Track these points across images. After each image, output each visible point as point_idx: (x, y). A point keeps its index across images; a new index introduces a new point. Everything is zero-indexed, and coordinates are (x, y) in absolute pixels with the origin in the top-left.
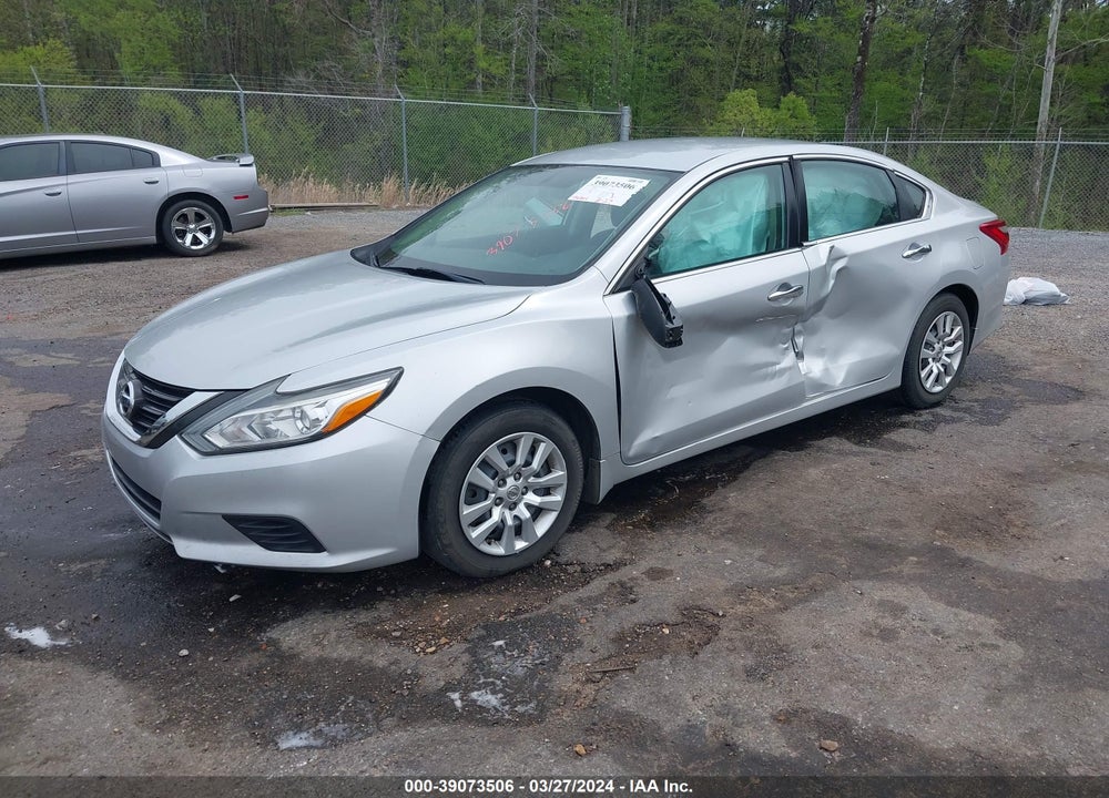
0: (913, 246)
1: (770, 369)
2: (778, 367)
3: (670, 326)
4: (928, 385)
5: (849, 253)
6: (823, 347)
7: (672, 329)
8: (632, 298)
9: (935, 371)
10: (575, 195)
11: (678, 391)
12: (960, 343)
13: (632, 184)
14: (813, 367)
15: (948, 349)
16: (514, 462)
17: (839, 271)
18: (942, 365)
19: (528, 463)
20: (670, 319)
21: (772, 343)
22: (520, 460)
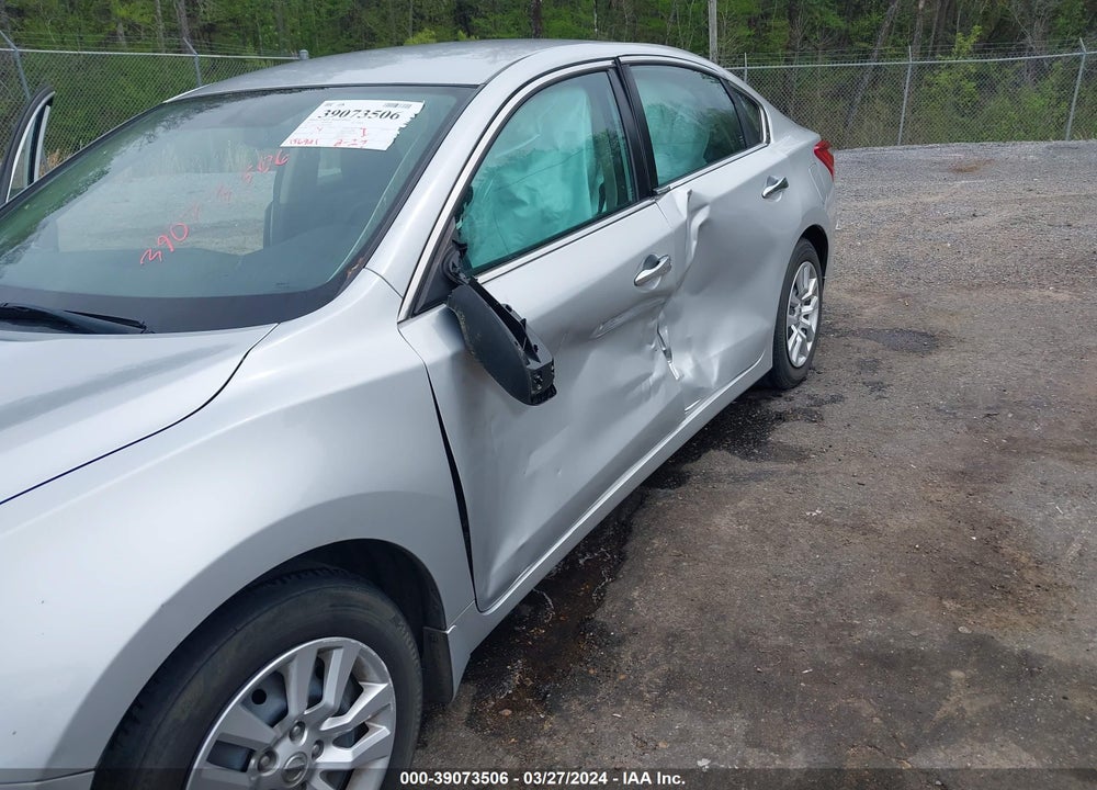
0: (771, 181)
1: (644, 386)
2: (651, 380)
3: (534, 365)
4: (794, 358)
5: (709, 200)
6: (689, 336)
7: (539, 372)
8: (451, 319)
9: (799, 339)
10: (293, 136)
11: (540, 458)
12: (815, 299)
13: (393, 110)
14: (683, 367)
15: (807, 309)
16: (284, 712)
17: (701, 226)
18: (803, 329)
19: (315, 700)
20: (531, 351)
21: (639, 347)
22: (296, 706)
